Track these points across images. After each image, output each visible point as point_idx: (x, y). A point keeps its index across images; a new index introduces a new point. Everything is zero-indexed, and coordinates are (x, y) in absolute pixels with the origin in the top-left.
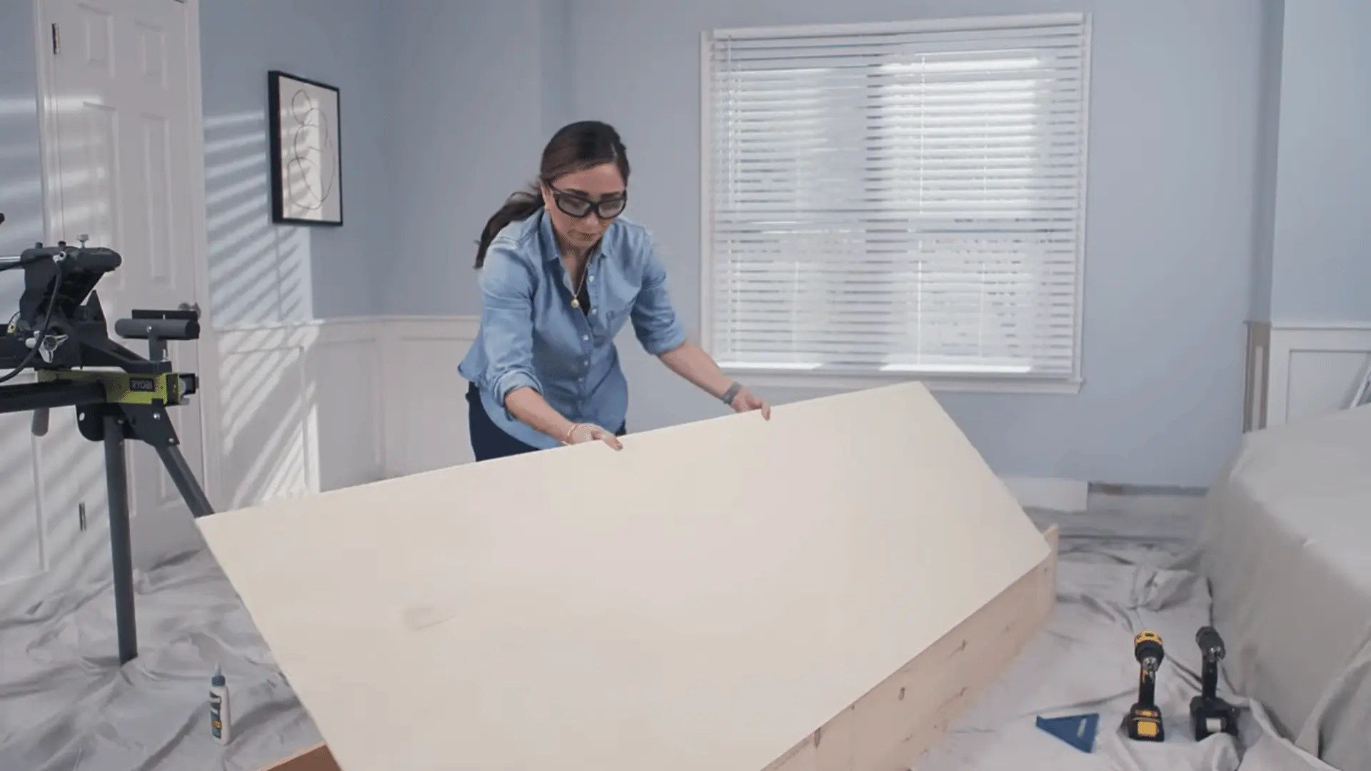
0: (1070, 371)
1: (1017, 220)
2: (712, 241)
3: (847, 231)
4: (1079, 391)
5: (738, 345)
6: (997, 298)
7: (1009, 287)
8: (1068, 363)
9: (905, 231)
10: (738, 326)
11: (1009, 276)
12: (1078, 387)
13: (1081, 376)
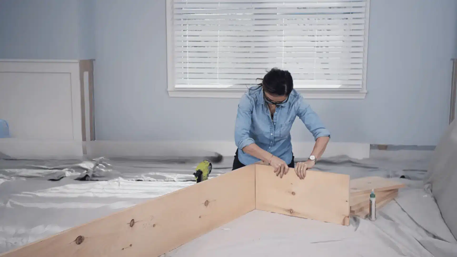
0: (361, 87)
1: (330, 8)
2: (172, 19)
3: (241, 14)
4: (366, 96)
5: (188, 76)
6: (320, 49)
7: (325, 44)
8: (360, 83)
9: (276, 14)
10: (188, 65)
11: (325, 38)
12: (365, 95)
13: (366, 89)
